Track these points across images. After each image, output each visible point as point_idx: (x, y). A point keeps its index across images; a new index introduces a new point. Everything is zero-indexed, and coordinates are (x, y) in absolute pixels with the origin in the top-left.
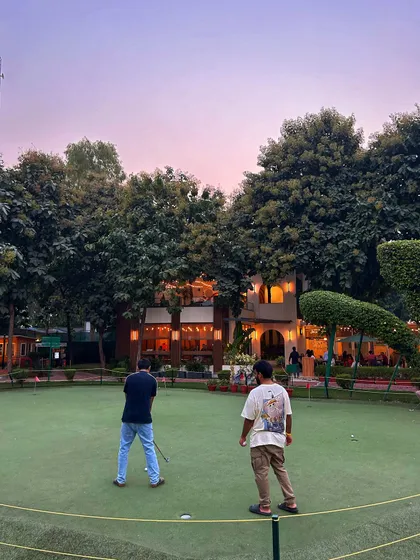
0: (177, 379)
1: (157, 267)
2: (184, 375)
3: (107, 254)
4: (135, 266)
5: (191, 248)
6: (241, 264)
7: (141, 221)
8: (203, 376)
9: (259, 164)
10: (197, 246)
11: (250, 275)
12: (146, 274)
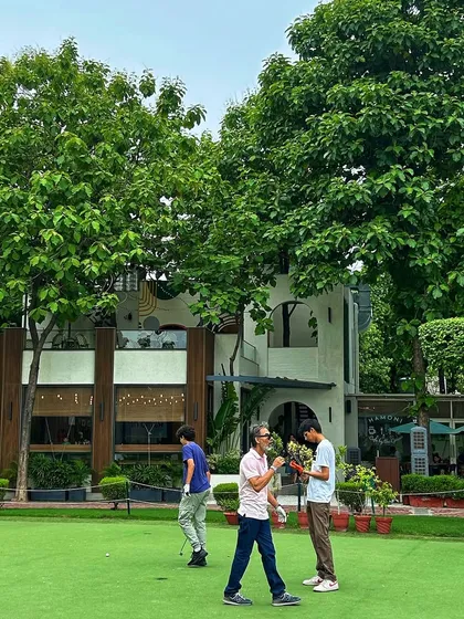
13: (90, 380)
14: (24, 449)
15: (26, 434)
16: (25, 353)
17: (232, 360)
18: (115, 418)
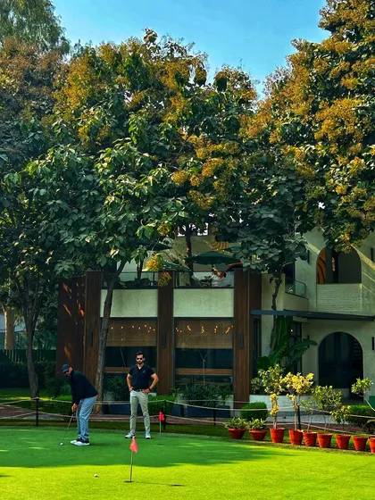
0: (171, 419)
1: (132, 216)
2: (181, 411)
3: (43, 191)
4: (94, 214)
5: (195, 181)
6: (286, 211)
7: (104, 133)
8: (215, 414)
9: (322, 25)
10: (206, 178)
11: (302, 230)
12: (114, 228)
13: (154, 314)
14: (99, 371)
15: (101, 359)
16: (102, 291)
17: (275, 296)
18: (175, 344)
